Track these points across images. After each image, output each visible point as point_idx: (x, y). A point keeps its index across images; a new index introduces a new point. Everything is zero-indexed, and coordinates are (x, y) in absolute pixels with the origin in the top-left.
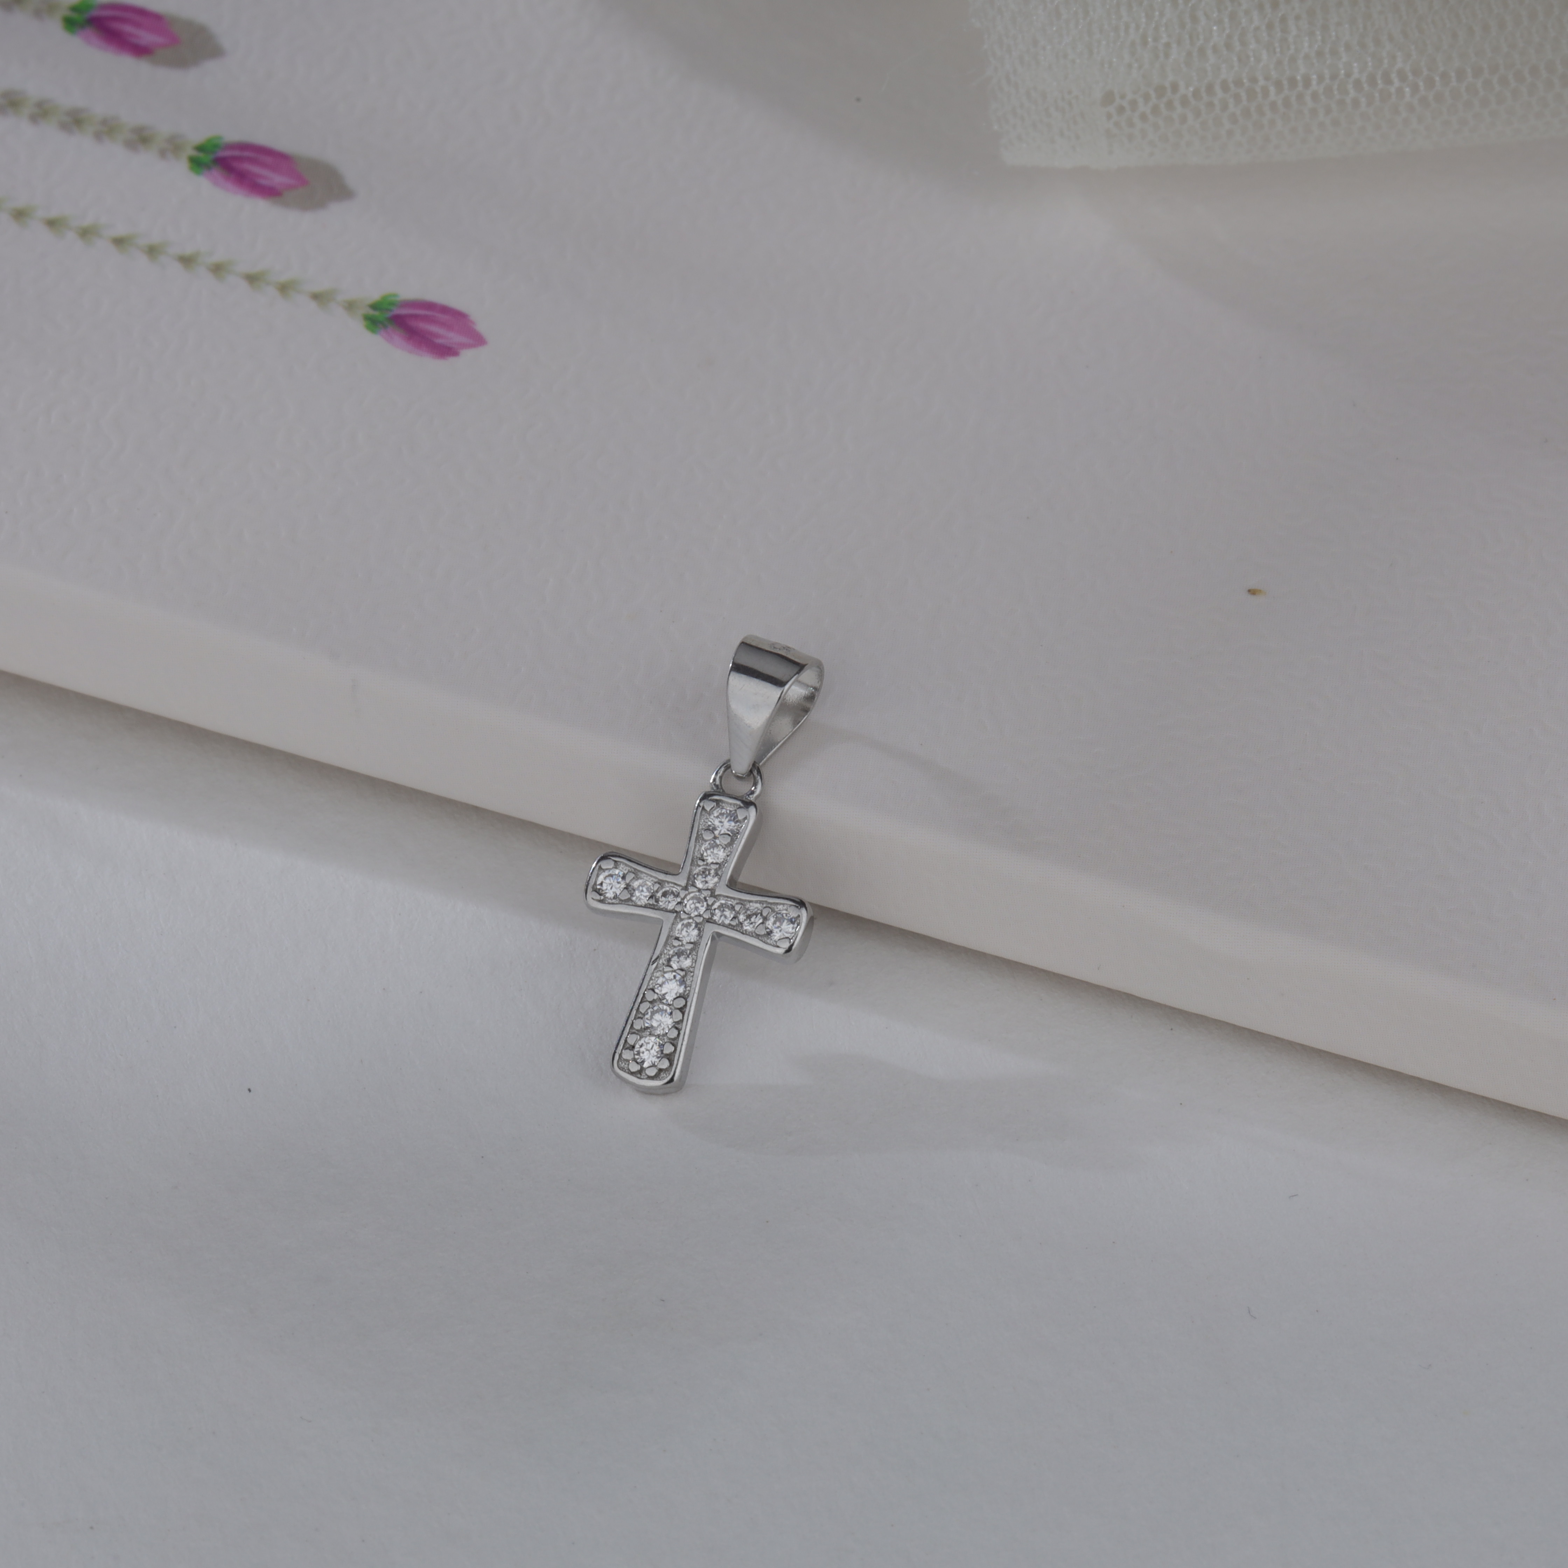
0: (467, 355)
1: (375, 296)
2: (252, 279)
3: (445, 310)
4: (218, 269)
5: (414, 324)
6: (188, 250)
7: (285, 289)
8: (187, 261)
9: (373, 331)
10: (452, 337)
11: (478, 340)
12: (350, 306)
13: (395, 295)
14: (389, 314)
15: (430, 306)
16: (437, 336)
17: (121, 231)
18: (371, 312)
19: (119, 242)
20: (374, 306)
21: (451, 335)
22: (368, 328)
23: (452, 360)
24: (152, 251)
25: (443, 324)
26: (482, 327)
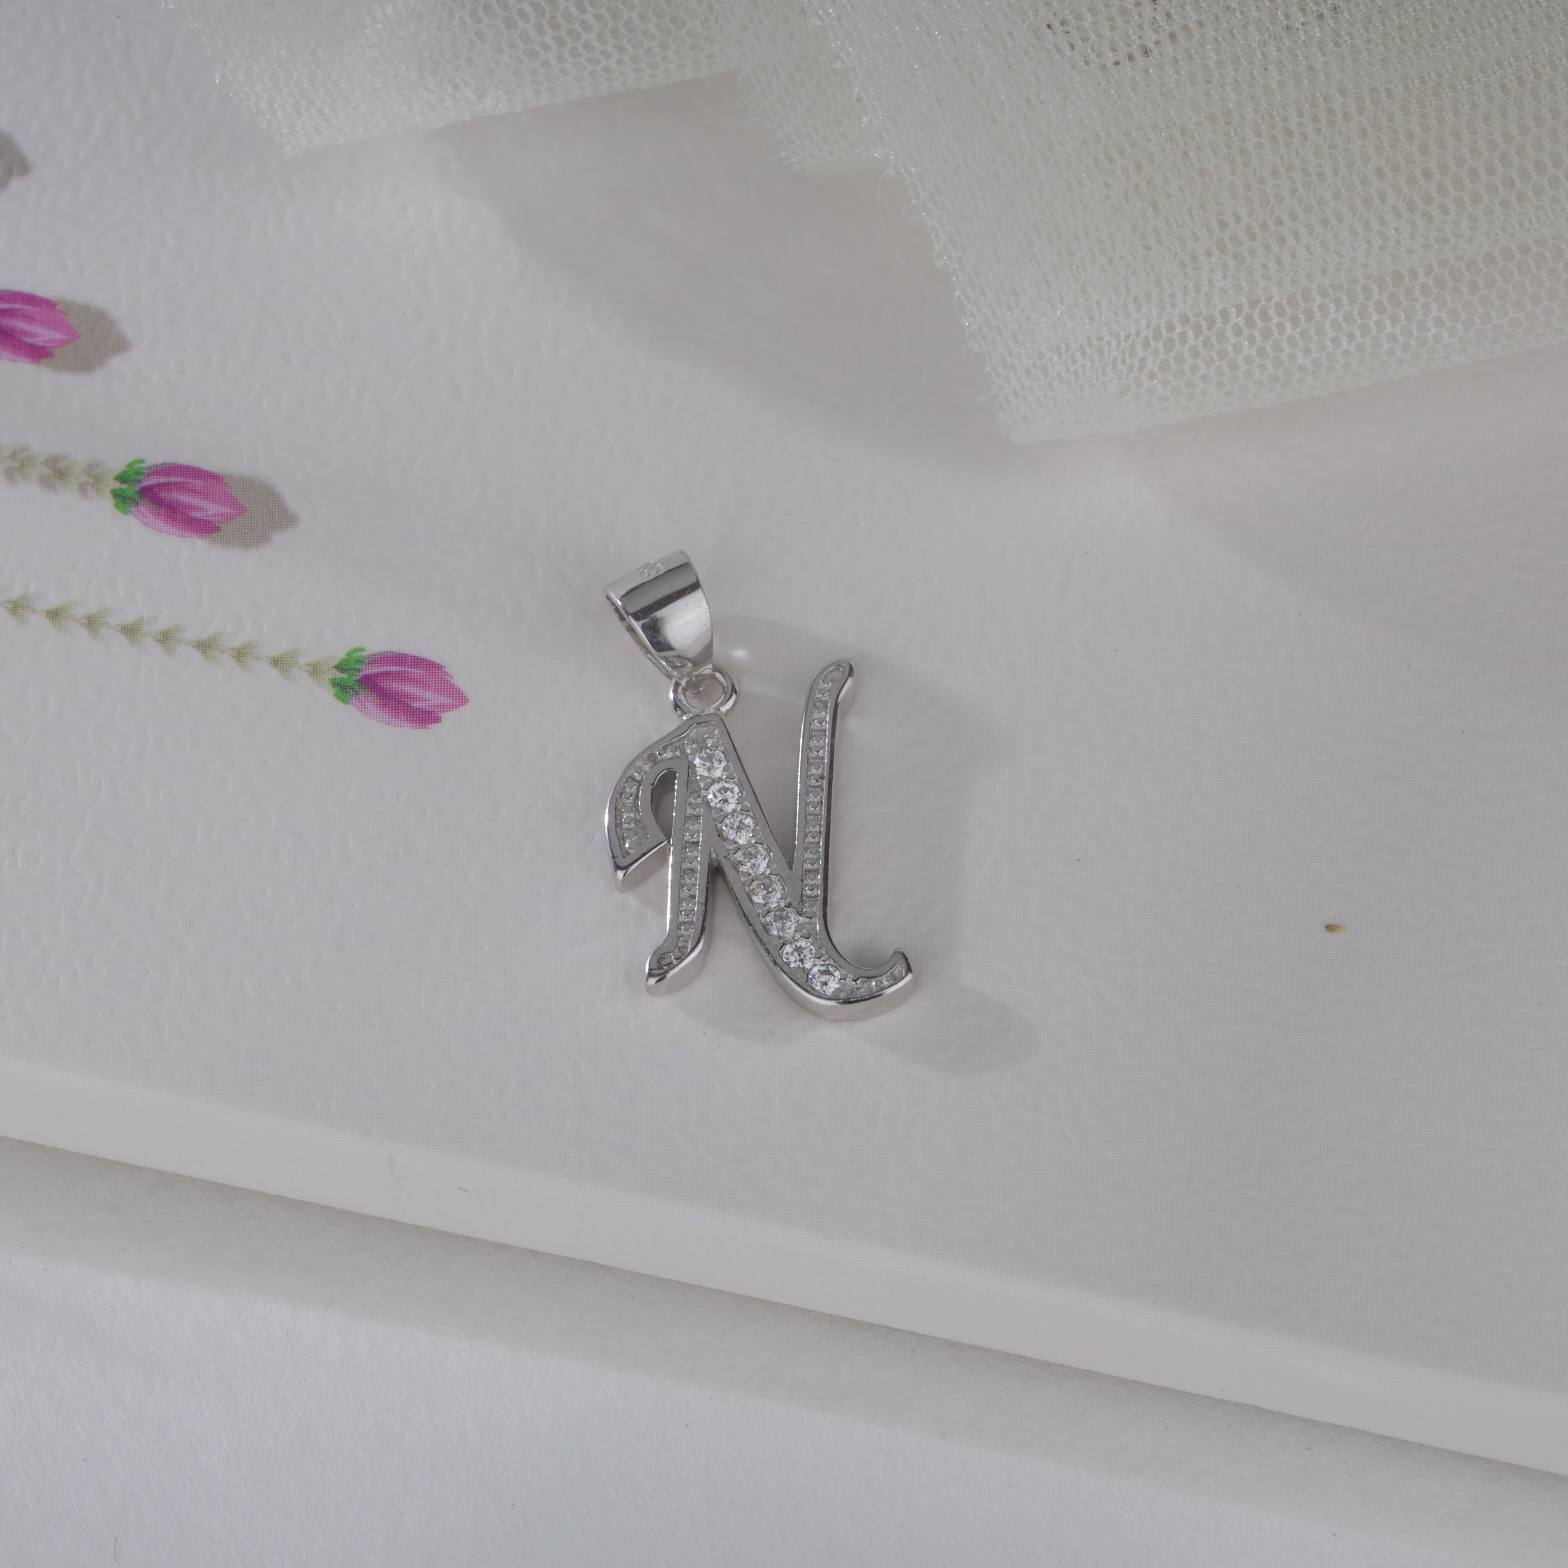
0: (449, 718)
1: (340, 654)
2: (204, 647)
3: (418, 662)
4: (166, 638)
5: (386, 684)
6: (130, 619)
7: (241, 655)
8: (131, 631)
9: (344, 701)
10: (430, 698)
11: (459, 699)
12: (315, 670)
13: (361, 649)
14: (359, 676)
15: (400, 659)
16: (415, 698)
17: (53, 600)
18: (339, 675)
19: (54, 615)
20: (340, 667)
21: (428, 695)
22: (339, 698)
23: (434, 727)
24: (92, 623)
25: (417, 682)
26: (460, 680)
